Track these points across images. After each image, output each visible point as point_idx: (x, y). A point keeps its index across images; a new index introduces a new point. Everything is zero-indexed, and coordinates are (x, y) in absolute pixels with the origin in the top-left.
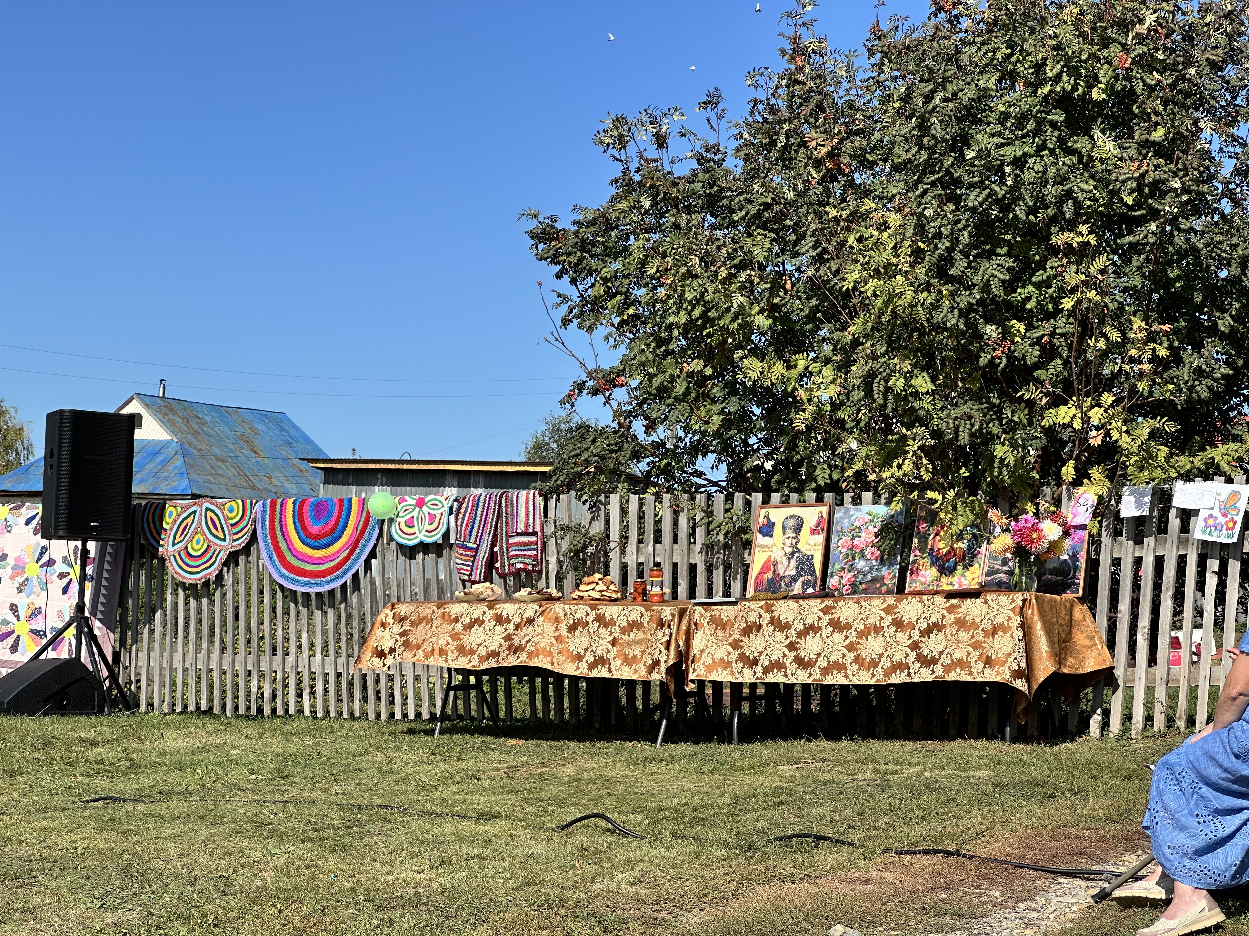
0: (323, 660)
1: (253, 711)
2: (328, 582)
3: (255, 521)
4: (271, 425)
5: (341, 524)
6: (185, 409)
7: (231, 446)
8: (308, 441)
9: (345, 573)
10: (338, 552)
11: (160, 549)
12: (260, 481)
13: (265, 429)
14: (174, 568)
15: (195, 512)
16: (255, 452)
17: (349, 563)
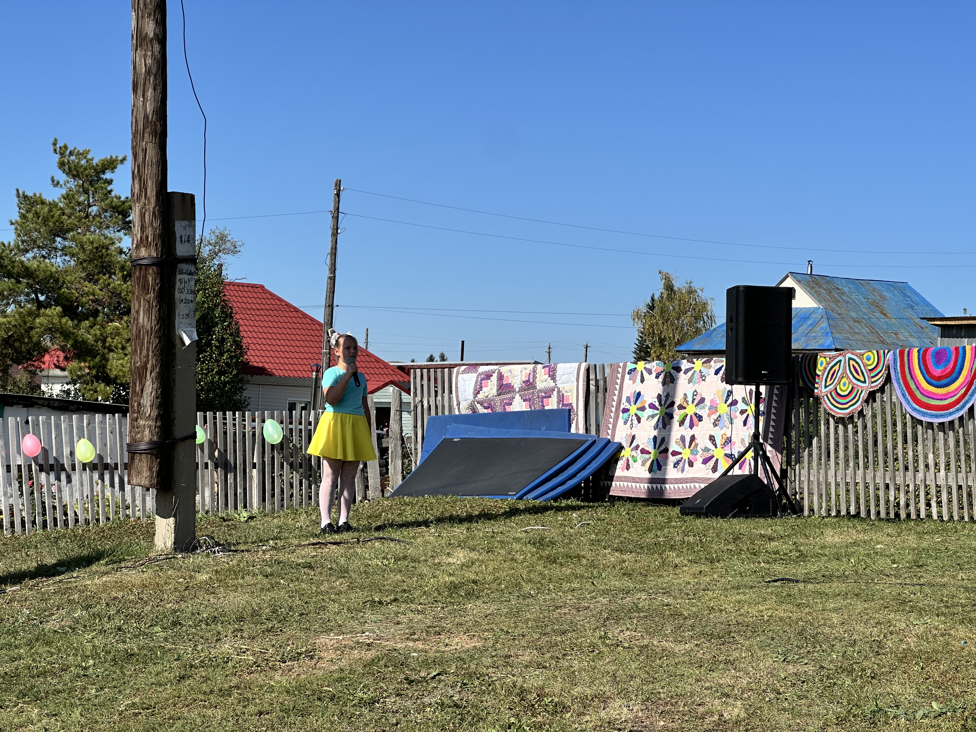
0: (947, 476)
1: (892, 516)
2: (951, 414)
3: (889, 367)
4: (896, 292)
5: (958, 367)
6: (828, 283)
7: (864, 310)
8: (927, 304)
9: (963, 406)
10: (957, 389)
11: (816, 391)
12: (889, 337)
13: (891, 295)
14: (827, 404)
15: (840, 361)
16: (884, 315)
17: (966, 398)
